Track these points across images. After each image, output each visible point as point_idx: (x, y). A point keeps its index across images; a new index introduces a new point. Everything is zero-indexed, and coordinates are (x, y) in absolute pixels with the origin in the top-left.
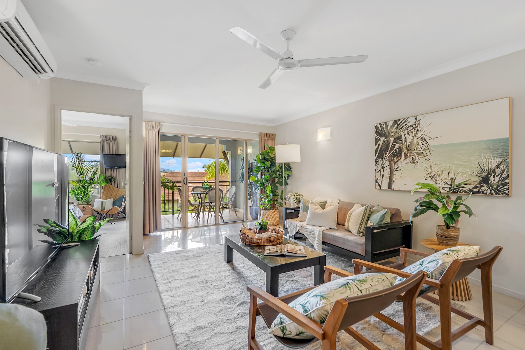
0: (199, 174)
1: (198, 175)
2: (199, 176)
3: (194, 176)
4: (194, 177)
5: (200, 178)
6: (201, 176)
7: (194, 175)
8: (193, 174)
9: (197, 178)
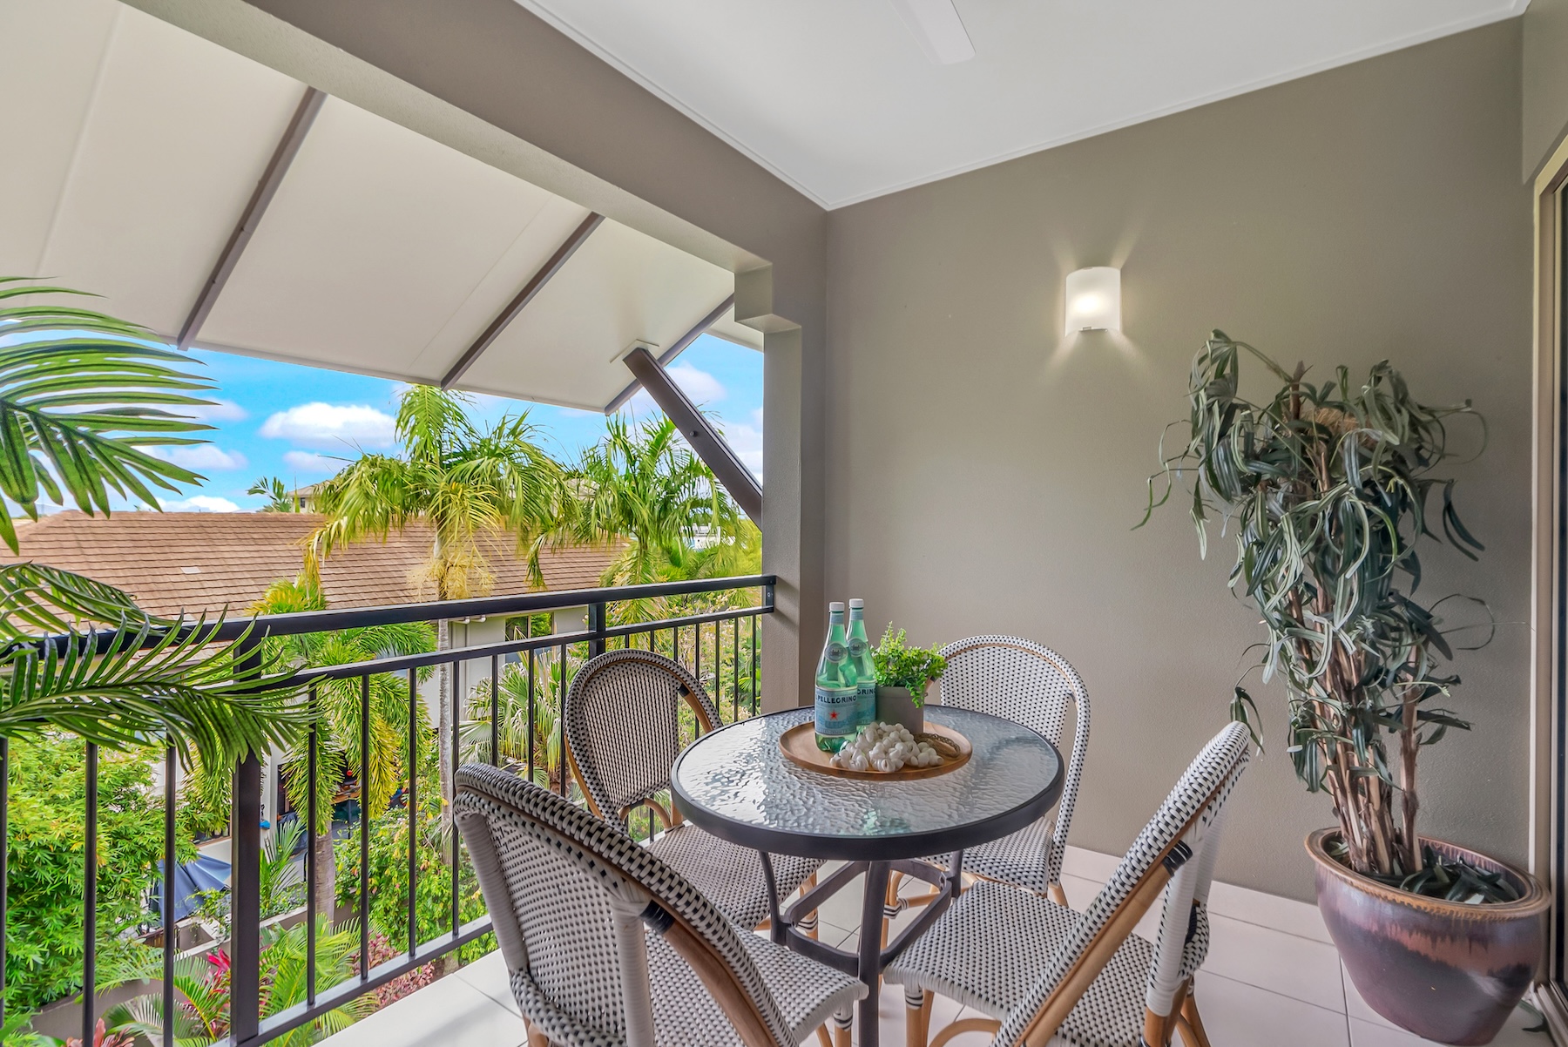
0: (240, 524)
1: (233, 524)
2: (237, 530)
3: (209, 530)
4: (213, 536)
5: (245, 542)
6: (251, 530)
7: (210, 524)
8: (204, 524)
9: (231, 542)
